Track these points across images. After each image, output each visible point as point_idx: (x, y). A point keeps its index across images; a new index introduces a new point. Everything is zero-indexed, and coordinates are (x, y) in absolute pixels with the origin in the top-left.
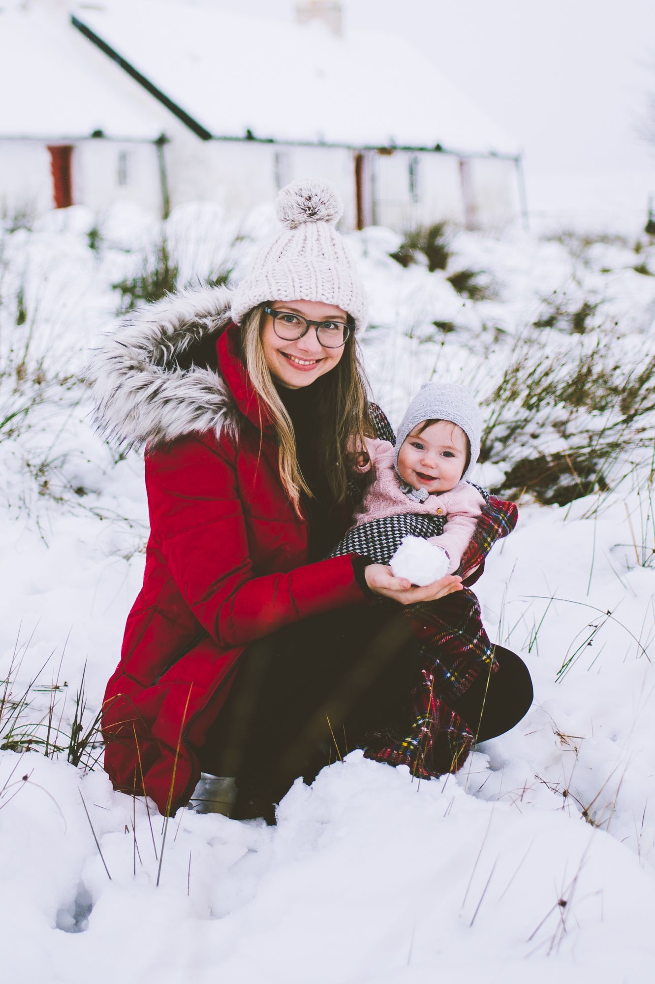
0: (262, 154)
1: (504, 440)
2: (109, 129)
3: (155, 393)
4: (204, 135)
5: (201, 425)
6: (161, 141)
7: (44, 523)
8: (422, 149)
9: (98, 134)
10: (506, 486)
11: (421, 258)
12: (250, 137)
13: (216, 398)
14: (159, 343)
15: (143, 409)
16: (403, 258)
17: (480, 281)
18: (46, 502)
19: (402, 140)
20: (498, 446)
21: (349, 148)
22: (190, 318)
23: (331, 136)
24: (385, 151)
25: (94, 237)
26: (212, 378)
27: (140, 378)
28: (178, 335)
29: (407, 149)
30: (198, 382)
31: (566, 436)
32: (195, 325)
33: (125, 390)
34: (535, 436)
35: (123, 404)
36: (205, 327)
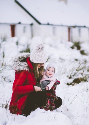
0: (50, 28)
1: (74, 76)
2: (22, 22)
3: (19, 65)
4: (40, 23)
5: (24, 69)
6: (32, 25)
7: (4, 84)
8: (82, 27)
9: (20, 23)
10: (73, 82)
11: (76, 48)
12: (48, 24)
13: (26, 66)
14: (19, 59)
15: (17, 67)
16: (72, 48)
17: (85, 52)
18: (5, 82)
19: (78, 25)
20: (72, 77)
21: (67, 26)
22: (23, 56)
23: (64, 24)
24: (74, 27)
25: (17, 43)
26: (26, 63)
27: (17, 63)
28: (21, 58)
29: (79, 27)
30: (24, 64)
31: (82, 75)
32: (23, 57)
33: (15, 64)
34: (78, 75)
35: (15, 66)
36: (25, 57)
